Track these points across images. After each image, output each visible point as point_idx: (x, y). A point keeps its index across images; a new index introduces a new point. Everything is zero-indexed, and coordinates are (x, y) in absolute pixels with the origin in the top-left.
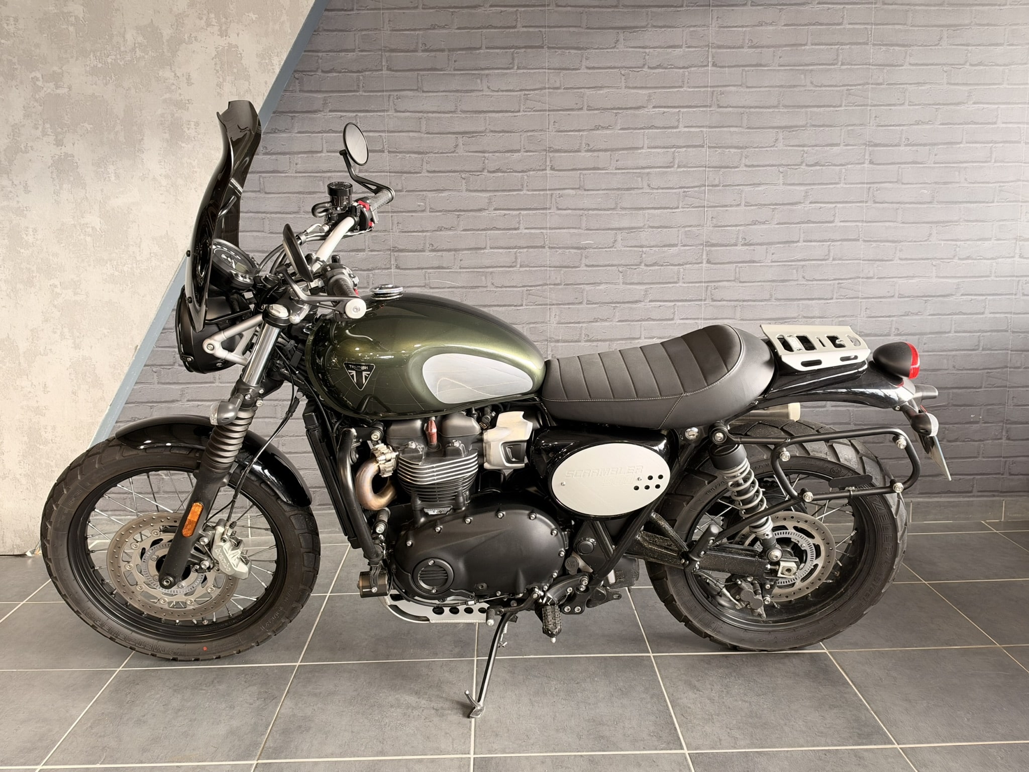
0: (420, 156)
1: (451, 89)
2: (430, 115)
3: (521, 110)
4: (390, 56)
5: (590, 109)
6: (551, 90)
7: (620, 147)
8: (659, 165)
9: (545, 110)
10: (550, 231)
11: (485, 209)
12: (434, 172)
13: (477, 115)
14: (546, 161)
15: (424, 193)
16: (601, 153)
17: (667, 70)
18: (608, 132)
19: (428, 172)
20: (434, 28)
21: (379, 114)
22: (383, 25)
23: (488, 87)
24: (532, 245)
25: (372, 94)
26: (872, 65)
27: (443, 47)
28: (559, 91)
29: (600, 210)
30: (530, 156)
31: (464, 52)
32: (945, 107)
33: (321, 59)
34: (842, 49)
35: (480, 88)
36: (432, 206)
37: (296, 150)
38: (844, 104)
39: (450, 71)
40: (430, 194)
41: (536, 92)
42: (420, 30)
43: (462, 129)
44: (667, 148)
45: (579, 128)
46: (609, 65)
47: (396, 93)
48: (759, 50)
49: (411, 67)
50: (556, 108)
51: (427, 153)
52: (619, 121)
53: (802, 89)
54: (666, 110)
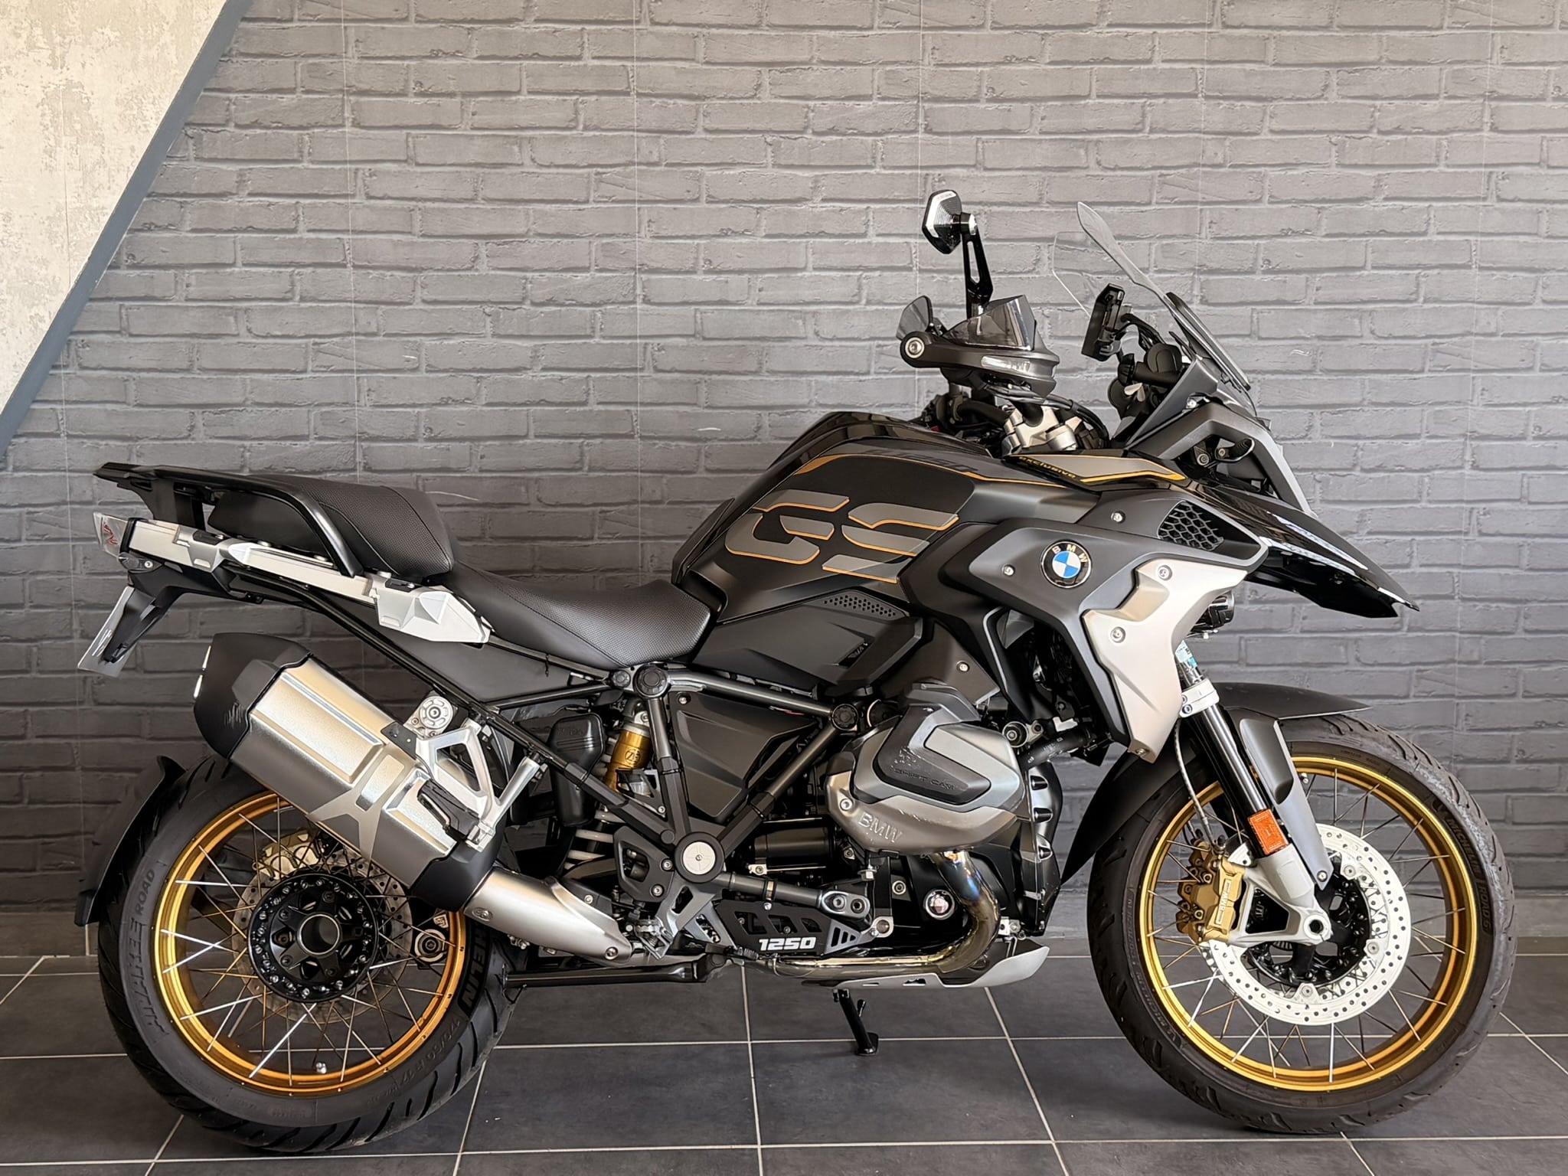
0: (411, 275)
1: (466, 161)
2: (429, 204)
3: (591, 199)
4: (357, 102)
5: (712, 200)
6: (644, 168)
7: (767, 266)
8: (833, 299)
9: (633, 201)
10: (643, 409)
11: (525, 369)
12: (435, 302)
13: (513, 207)
14: (634, 289)
15: (418, 339)
16: (731, 277)
17: (845, 138)
18: (744, 240)
19: (424, 301)
20: (437, 57)
21: (338, 201)
22: (346, 47)
23: (533, 160)
24: (611, 432)
25: (324, 166)
26: (1204, 133)
27: (452, 89)
28: (657, 169)
29: (731, 374)
30: (607, 278)
31: (490, 99)
32: (1335, 207)
33: (234, 104)
34: (1150, 105)
35: (517, 160)
36: (432, 362)
37: (186, 261)
38: (1154, 200)
39: (465, 130)
40: (428, 342)
41: (617, 169)
42: (411, 58)
43: (485, 231)
44: (848, 270)
45: (690, 233)
46: (744, 126)
47: (368, 166)
48: (1006, 106)
49: (396, 123)
50: (652, 198)
51: (423, 269)
52: (764, 222)
53: (1083, 173)
54: (844, 205)
